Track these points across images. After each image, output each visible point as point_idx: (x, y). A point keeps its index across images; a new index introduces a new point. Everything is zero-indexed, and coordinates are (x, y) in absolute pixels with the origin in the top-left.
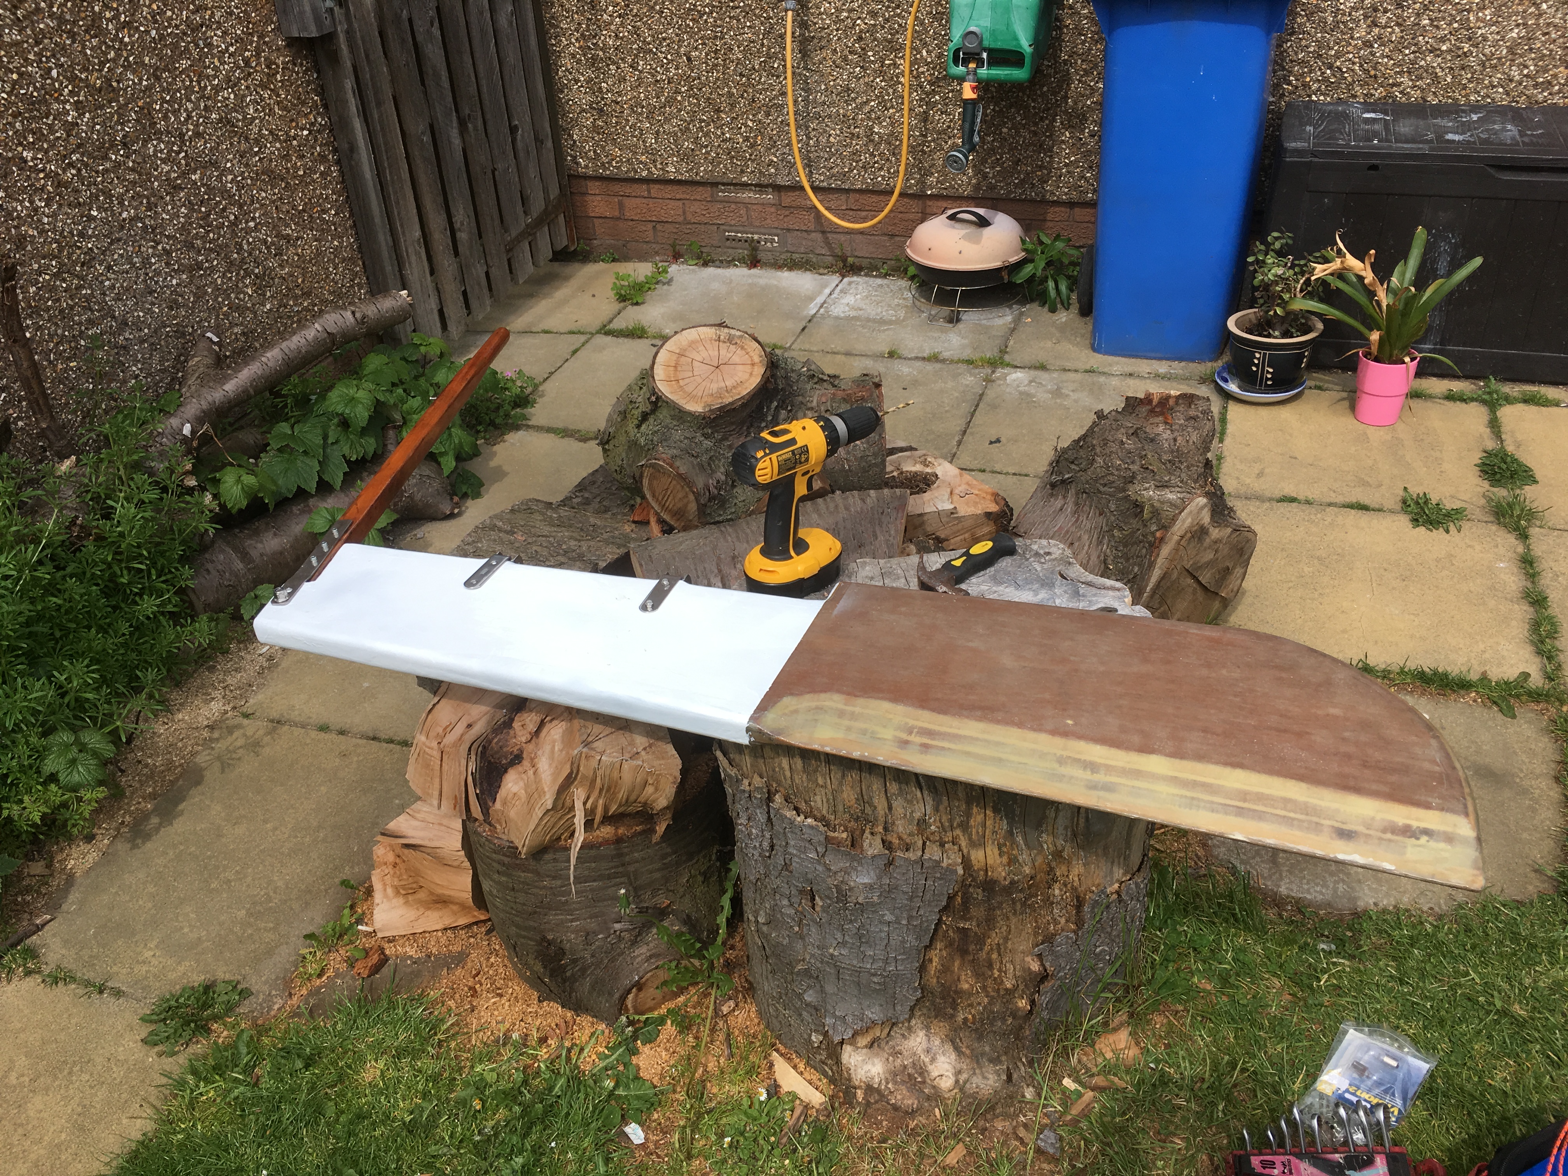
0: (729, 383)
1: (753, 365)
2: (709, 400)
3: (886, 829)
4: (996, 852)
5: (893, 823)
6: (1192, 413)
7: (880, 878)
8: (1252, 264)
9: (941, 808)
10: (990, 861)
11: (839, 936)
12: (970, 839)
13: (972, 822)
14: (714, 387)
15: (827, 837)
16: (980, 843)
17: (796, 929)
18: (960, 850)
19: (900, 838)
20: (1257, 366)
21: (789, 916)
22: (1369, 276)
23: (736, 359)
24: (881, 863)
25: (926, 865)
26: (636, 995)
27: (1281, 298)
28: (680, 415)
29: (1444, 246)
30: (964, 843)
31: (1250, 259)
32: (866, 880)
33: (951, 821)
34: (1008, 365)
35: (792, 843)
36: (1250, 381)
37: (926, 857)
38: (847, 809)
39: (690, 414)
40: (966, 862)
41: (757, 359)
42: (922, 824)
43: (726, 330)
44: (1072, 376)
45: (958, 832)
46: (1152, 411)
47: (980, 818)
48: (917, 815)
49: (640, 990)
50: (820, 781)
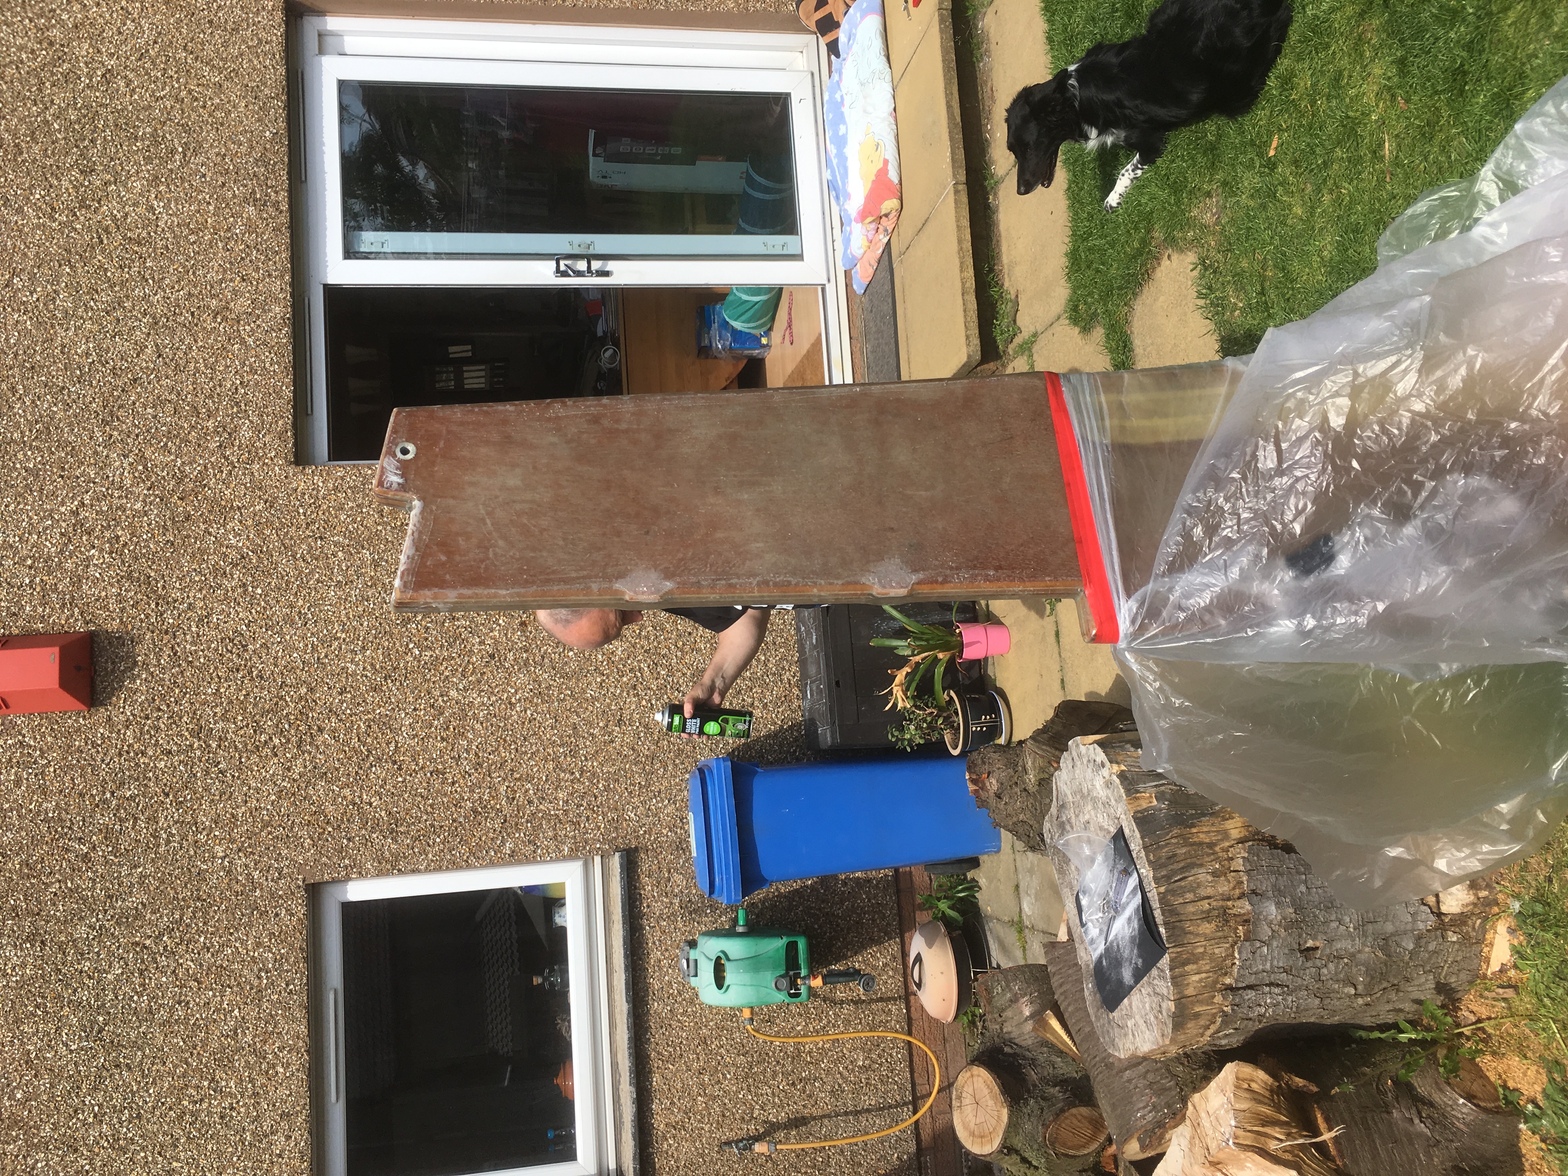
0: (986, 1091)
1: (972, 1076)
2: (999, 1104)
3: (1229, 899)
4: (1230, 821)
5: (1222, 894)
7: (1268, 898)
9: (1198, 862)
10: (1240, 824)
11: (1334, 925)
12: (1222, 840)
13: (1207, 840)
14: (991, 1103)
15: (1246, 940)
16: (1224, 833)
17: (1346, 960)
18: (1232, 846)
19: (1234, 888)
20: (982, 728)
21: (1337, 967)
22: (907, 669)
23: (971, 1090)
24: (1255, 899)
25: (1249, 868)
28: (1012, 1126)
30: (1227, 844)
31: (909, 750)
32: (1273, 908)
33: (1209, 855)
34: (1020, 916)
35: (1261, 967)
36: (994, 730)
37: (1242, 868)
38: (1218, 929)
39: (1010, 1118)
40: (1241, 841)
41: (969, 1074)
42: (1215, 874)
44: (1018, 864)
45: (1217, 849)
46: (982, 789)
47: (1202, 836)
48: (1210, 878)
50: (1201, 950)
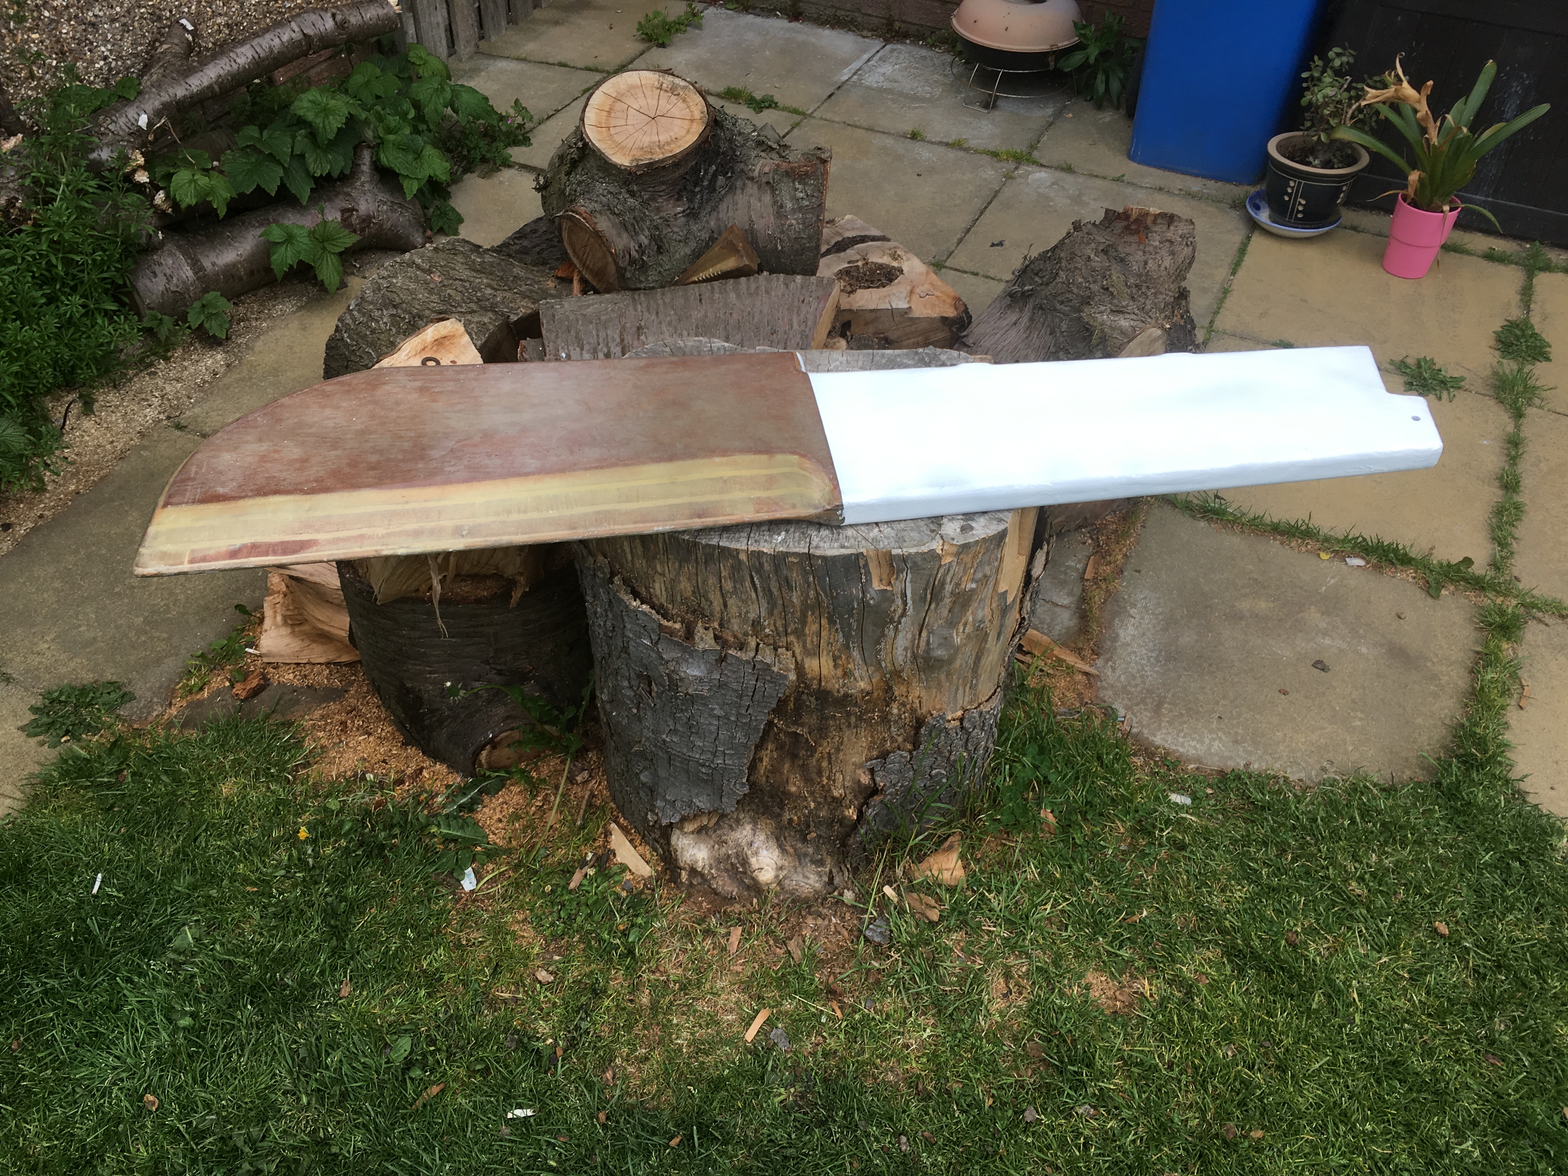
0: (663, 138)
1: (692, 121)
2: (638, 154)
3: (721, 625)
4: (831, 664)
5: (729, 621)
6: (1169, 235)
7: (710, 672)
8: (1306, 80)
9: (776, 612)
10: (824, 672)
11: (671, 723)
12: (804, 646)
13: (807, 631)
14: (646, 140)
15: (660, 625)
16: (816, 652)
17: (635, 711)
18: (794, 656)
19: (735, 637)
20: (1290, 195)
21: (629, 698)
22: (1424, 109)
23: (675, 112)
24: (712, 658)
25: (758, 666)
26: (490, 752)
27: (1328, 122)
28: (607, 167)
29: (1516, 87)
30: (798, 650)
31: (1305, 75)
32: (696, 673)
33: (785, 626)
34: (1035, 163)
35: (628, 626)
36: (1281, 213)
37: (759, 658)
38: (685, 601)
39: (615, 166)
40: (800, 669)
41: (697, 115)
42: (756, 624)
43: (670, 78)
44: (1099, 182)
45: (792, 638)
46: (1127, 228)
47: (815, 627)
48: (752, 616)
49: (494, 747)
50: (659, 569)
